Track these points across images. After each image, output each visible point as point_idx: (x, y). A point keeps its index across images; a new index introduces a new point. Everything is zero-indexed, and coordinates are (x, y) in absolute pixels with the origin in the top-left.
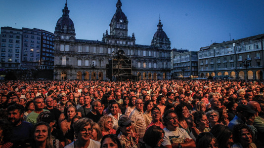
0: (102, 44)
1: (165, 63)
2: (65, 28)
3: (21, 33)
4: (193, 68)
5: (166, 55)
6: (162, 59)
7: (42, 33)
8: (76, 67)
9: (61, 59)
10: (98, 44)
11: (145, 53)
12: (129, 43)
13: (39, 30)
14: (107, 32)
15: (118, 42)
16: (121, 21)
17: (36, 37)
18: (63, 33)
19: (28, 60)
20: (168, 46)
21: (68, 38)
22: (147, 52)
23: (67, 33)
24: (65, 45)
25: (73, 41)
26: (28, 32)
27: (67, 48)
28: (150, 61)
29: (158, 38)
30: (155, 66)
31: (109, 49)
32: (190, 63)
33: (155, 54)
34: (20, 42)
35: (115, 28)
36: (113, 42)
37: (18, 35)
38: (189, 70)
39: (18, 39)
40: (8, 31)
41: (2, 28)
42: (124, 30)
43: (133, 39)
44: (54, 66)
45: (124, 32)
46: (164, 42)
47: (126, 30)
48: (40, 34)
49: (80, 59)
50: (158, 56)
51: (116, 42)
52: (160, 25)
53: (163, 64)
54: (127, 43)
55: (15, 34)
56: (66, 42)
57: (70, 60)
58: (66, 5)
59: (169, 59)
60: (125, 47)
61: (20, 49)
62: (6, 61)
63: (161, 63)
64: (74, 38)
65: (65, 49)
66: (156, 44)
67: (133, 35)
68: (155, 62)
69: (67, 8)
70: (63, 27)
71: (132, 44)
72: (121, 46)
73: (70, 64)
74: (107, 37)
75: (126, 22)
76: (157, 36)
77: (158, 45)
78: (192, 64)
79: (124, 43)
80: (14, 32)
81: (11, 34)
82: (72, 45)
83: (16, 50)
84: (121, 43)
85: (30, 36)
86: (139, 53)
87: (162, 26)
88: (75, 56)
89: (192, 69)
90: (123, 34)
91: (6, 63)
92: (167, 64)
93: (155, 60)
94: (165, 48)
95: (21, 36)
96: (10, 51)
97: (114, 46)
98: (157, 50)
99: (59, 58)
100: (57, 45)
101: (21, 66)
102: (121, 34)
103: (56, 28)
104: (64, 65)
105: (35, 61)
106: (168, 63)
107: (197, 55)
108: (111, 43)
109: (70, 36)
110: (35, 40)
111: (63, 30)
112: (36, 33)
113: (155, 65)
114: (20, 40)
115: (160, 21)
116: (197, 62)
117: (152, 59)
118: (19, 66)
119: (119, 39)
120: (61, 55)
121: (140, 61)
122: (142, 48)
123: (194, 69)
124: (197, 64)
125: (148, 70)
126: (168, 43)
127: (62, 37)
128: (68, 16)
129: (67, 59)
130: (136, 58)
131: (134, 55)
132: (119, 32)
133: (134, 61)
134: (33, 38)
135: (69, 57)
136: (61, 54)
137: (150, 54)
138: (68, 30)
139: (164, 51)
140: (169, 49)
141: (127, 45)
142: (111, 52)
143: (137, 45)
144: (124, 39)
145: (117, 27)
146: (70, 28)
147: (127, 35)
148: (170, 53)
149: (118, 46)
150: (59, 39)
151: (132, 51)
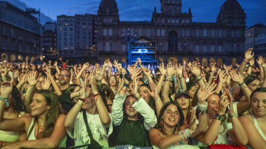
0: (149, 25)
1: (235, 45)
2: (108, 11)
3: (74, 19)
5: (238, 33)
6: (230, 40)
7: (93, 18)
8: (120, 53)
9: (104, 45)
10: (144, 25)
11: (205, 33)
12: (183, 22)
13: (91, 15)
14: (155, 10)
15: (169, 21)
17: (87, 22)
18: (106, 16)
19: (81, 47)
20: (241, 20)
21: (110, 21)
22: (209, 31)
23: (110, 16)
24: (108, 30)
25: (116, 24)
26: (81, 18)
27: (111, 32)
28: (213, 43)
29: (226, 11)
30: (220, 49)
31: (158, 31)
33: (221, 33)
34: (73, 29)
35: (165, 4)
36: (163, 21)
37: (71, 22)
39: (71, 27)
40: (63, 19)
41: (58, 17)
42: (177, 5)
43: (189, 16)
44: (98, 53)
45: (177, 8)
46: (236, 16)
47: (180, 5)
48: (92, 19)
49: (124, 44)
50: (225, 36)
51: (166, 21)
54: (180, 21)
55: (69, 21)
56: (109, 26)
57: (113, 46)
59: (241, 39)
60: (178, 26)
61: (73, 36)
62: (62, 50)
63: (229, 45)
64: (118, 21)
65: (108, 34)
66: (223, 19)
67: (190, 11)
68: (220, 43)
70: (105, 9)
71: (188, 21)
72: (173, 26)
73: (113, 50)
74: (155, 15)
76: (225, 8)
79: (178, 21)
80: (68, 19)
81: (65, 22)
82: (115, 29)
83: (70, 38)
84: (173, 21)
85: (82, 22)
86: (197, 33)
88: (119, 41)
90: (175, 10)
92: (238, 46)
93: (220, 41)
94: (237, 24)
95: (74, 24)
96: (65, 39)
97: (163, 26)
98: (224, 27)
99: (102, 44)
100: (100, 29)
101: (76, 53)
102: (173, 11)
103: (98, 11)
104: (107, 51)
105: (87, 48)
106: (241, 45)
108: (160, 23)
109: (113, 19)
110: (87, 26)
111: (105, 13)
112: (87, 19)
113: (220, 47)
114: (73, 27)
117: (215, 40)
118: (74, 54)
119: (169, 17)
120: (104, 41)
121: (198, 43)
122: (202, 26)
125: (210, 55)
126: (242, 15)
127: (105, 20)
129: (111, 45)
130: (193, 40)
131: (191, 36)
132: (170, 8)
133: (191, 44)
134: (84, 24)
135: (112, 42)
136: (104, 39)
137: (213, 33)
138: (110, 12)
139: (234, 28)
140: (242, 25)
141: (181, 24)
142: (161, 34)
143: (195, 23)
144: (177, 17)
145: (169, 3)
146: (113, 10)
147: (181, 10)
148: (244, 31)
149: (169, 26)
150: (101, 23)
151: (188, 31)
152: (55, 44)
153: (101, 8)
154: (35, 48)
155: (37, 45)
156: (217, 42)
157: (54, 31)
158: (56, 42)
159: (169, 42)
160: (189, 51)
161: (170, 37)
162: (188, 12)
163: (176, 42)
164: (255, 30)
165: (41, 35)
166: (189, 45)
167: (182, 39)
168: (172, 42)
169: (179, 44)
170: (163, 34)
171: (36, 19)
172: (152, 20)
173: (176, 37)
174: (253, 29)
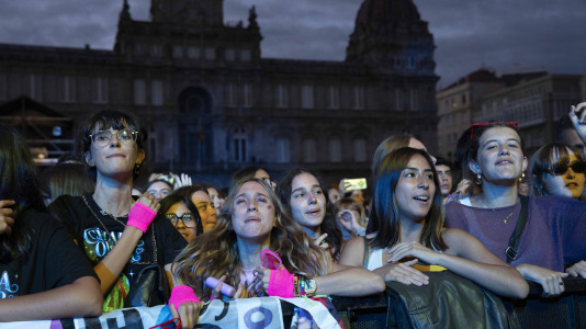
0: (103, 64)
5: (413, 101)
6: (391, 121)
11: (308, 98)
12: (230, 55)
15: (178, 52)
20: (420, 56)
22: (321, 90)
28: (337, 132)
29: (374, 25)
33: (359, 98)
36: (157, 51)
43: (250, 34)
46: (404, 42)
50: (373, 106)
51: (169, 51)
54: (220, 53)
59: (429, 119)
60: (212, 72)
67: (253, 16)
68: (360, 133)
71: (246, 55)
72: (196, 70)
74: (129, 29)
76: (370, 15)
77: (374, 55)
79: (210, 54)
84: (194, 53)
90: (202, 13)
93: (359, 127)
94: (410, 68)
97: (158, 71)
98: (368, 77)
102: (192, 14)
108: (147, 56)
113: (360, 145)
117: (342, 121)
119: (181, 36)
121: (283, 132)
122: (294, 72)
130: (266, 120)
131: (258, 107)
137: (334, 98)
140: (424, 71)
141: (222, 65)
142: (149, 98)
143: (272, 62)
144: (208, 37)
147: (220, 15)
148: (431, 90)
149: (180, 70)
151: (247, 90)
159: (182, 126)
160: (253, 159)
161: (182, 110)
162: (246, 24)
163: (207, 126)
164: (470, 89)
166: (252, 138)
167: (230, 118)
168: (190, 128)
169: (219, 137)
170: (158, 100)
172: (117, 46)
173: (208, 109)
174: (465, 86)
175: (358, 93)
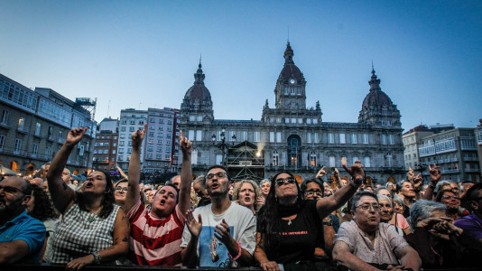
0: (258, 126)
1: (390, 157)
2: (196, 104)
3: (146, 116)
4: (468, 166)
5: (392, 140)
6: (381, 149)
7: (175, 115)
10: (251, 125)
11: (343, 138)
12: (309, 121)
13: (172, 110)
14: (267, 103)
15: (287, 120)
16: (292, 82)
17: (166, 121)
18: (193, 111)
19: (154, 158)
20: (394, 120)
21: (200, 119)
22: (348, 135)
23: (200, 112)
24: (195, 132)
25: (208, 123)
26: (156, 114)
27: (199, 136)
28: (356, 154)
29: (371, 107)
30: (367, 163)
31: (272, 134)
32: (459, 154)
33: (366, 139)
35: (281, 96)
36: (279, 120)
37: (142, 120)
38: (458, 170)
39: (140, 126)
40: (130, 115)
41: (122, 111)
42: (299, 97)
43: (317, 113)
44: (178, 166)
45: (298, 101)
46: (386, 114)
47: (303, 97)
48: (173, 116)
49: (219, 153)
50: (372, 142)
51: (283, 120)
52: (375, 81)
53: (385, 158)
54: (304, 120)
55: (138, 118)
56: (199, 126)
57: (203, 156)
58: (200, 66)
59: (399, 148)
60: (301, 128)
62: (125, 160)
63: (380, 156)
64: (212, 120)
65: (195, 138)
66: (368, 118)
67: (318, 105)
68: (367, 154)
69: (201, 71)
70: (193, 102)
71: (315, 121)
72: (295, 128)
73: (203, 163)
74: (267, 112)
75: (301, 82)
76: (369, 103)
77: (372, 120)
78: (462, 156)
79: (300, 121)
80: (138, 115)
81: (133, 120)
82: (206, 131)
84: (294, 121)
85: (157, 120)
86: (331, 138)
87: (379, 81)
88: (212, 149)
89: (464, 167)
90: (297, 104)
91: (124, 163)
92: (394, 158)
93: (367, 151)
94: (388, 125)
97: (279, 128)
98: (370, 130)
100: (183, 130)
101: (144, 167)
102: (293, 105)
103: (182, 105)
105: (163, 158)
106: (398, 156)
107: (474, 135)
108: (275, 122)
109: (204, 116)
110: (165, 127)
111: (193, 107)
112: (166, 115)
113: (367, 160)
115: (373, 72)
116: (476, 152)
117: (359, 149)
119: (288, 114)
121: (332, 154)
122: (337, 128)
123: (472, 167)
124: (477, 156)
126: (395, 114)
127: (192, 118)
128: (203, 83)
129: (199, 155)
130: (324, 148)
131: (321, 143)
132: (289, 101)
133: (321, 155)
134: (162, 123)
135: (201, 151)
137: (354, 139)
138: (200, 106)
139: (384, 131)
140: (397, 127)
141: (305, 125)
142: (275, 140)
143: (326, 124)
144: (299, 114)
145: (286, 94)
146: (204, 103)
147: (305, 105)
148: (400, 135)
149: (288, 128)
150: (186, 122)
151: (316, 135)
152: (114, 152)
153: (186, 100)
154: (81, 157)
155: (86, 152)
156: (361, 151)
157: (114, 132)
158: (116, 148)
159: (289, 151)
160: (319, 165)
161: (289, 144)
162: (315, 108)
163: (300, 151)
164: (416, 134)
165: (94, 136)
166: (318, 157)
167: (309, 148)
168: (292, 152)
169: (305, 155)
170: (279, 140)
171: (89, 113)
172: (263, 119)
173: (300, 144)
174: (414, 133)
175: (365, 136)
